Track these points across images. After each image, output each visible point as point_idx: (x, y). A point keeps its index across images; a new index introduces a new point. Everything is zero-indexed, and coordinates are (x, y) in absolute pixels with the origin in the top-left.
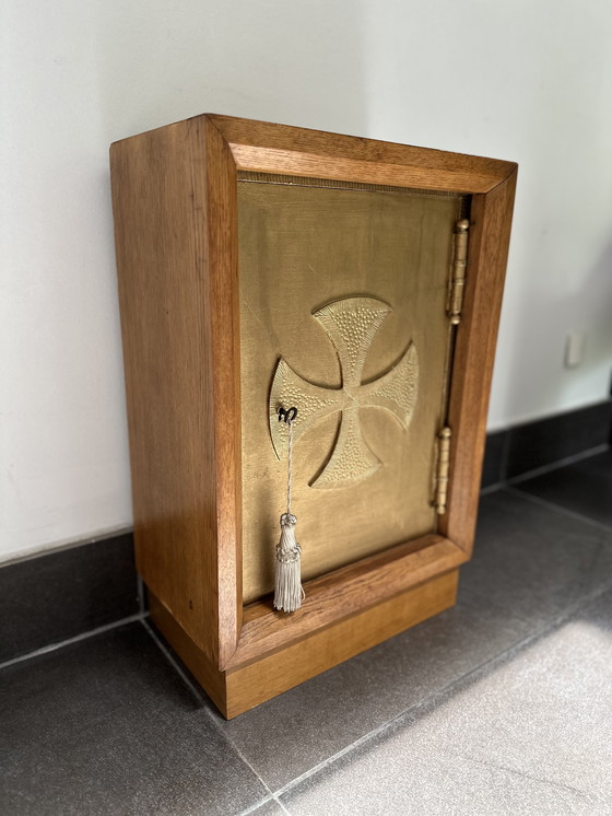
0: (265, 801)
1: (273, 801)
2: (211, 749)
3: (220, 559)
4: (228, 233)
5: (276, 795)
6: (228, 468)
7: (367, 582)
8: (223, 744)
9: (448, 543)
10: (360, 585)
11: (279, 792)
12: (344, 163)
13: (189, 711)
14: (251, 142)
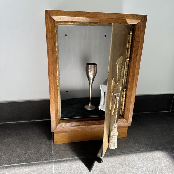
0: (50, 161)
1: (52, 161)
2: (48, 148)
3: (51, 107)
4: (51, 36)
5: (53, 161)
6: (52, 88)
7: (94, 123)
8: (51, 148)
9: (124, 120)
10: (92, 123)
11: (55, 160)
12: (84, 18)
13: (49, 140)
14: (57, 15)
